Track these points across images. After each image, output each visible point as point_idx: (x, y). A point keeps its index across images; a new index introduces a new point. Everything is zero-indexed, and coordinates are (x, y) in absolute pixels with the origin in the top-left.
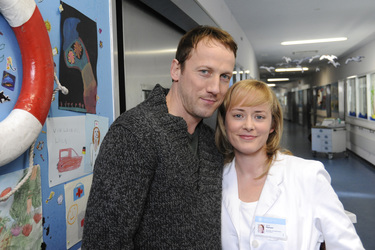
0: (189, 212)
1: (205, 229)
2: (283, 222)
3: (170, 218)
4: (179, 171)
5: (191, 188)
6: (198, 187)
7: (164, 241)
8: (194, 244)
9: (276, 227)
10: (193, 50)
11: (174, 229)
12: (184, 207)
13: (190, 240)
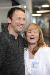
0: (17, 61)
1: (21, 66)
2: (38, 63)
3: (12, 63)
4: (14, 50)
5: (17, 55)
6: (19, 54)
7: (11, 69)
8: (18, 70)
9: (37, 65)
10: (14, 14)
11: (13, 66)
12: (16, 60)
13: (17, 68)
